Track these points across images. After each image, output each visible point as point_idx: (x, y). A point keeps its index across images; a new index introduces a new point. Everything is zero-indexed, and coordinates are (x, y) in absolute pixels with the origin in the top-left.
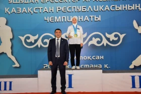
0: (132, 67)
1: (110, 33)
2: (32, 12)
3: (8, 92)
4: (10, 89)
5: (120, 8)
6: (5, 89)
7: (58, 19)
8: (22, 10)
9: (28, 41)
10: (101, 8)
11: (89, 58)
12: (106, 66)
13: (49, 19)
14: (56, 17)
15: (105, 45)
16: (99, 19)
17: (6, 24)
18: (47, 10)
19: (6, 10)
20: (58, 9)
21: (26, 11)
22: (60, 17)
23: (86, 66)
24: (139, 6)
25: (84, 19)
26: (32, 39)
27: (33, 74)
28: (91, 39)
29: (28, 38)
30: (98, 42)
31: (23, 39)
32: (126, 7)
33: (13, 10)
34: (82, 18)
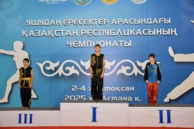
0: (166, 100)
1: (142, 61)
2: (53, 36)
3: (28, 125)
4: (31, 122)
5: (154, 33)
6: (25, 122)
7: (82, 43)
8: (41, 33)
9: (48, 68)
10: (132, 32)
11: (117, 89)
12: (136, 99)
13: (72, 43)
14: (80, 42)
15: (136, 75)
16: (130, 44)
17: (23, 49)
18: (70, 34)
19: (24, 33)
20: (82, 33)
21: (45, 34)
22: (84, 42)
23: (114, 98)
24: (175, 31)
25: (112, 44)
26: (52, 66)
27: (52, 106)
28: (120, 68)
29: (48, 65)
30: (129, 71)
31: (41, 66)
32: (161, 32)
33: (32, 32)
34: (110, 44)
